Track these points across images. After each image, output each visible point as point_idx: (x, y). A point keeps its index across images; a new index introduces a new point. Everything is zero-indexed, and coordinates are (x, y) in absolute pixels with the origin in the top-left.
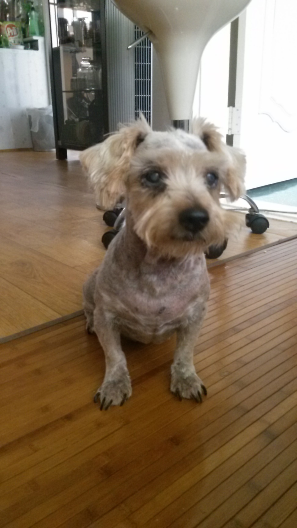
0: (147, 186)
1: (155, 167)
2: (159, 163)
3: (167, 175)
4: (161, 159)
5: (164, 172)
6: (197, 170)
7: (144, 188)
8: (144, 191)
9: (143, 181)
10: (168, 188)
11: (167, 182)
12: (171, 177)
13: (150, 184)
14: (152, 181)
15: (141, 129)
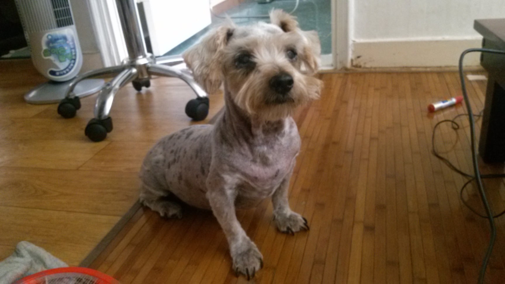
0: (241, 67)
1: (244, 51)
2: (247, 47)
3: (255, 55)
4: (248, 45)
5: (252, 54)
6: (278, 48)
7: (238, 69)
8: (238, 71)
9: (236, 64)
10: (257, 65)
11: (255, 60)
12: (258, 56)
13: (242, 65)
14: (244, 63)
15: (229, 27)
